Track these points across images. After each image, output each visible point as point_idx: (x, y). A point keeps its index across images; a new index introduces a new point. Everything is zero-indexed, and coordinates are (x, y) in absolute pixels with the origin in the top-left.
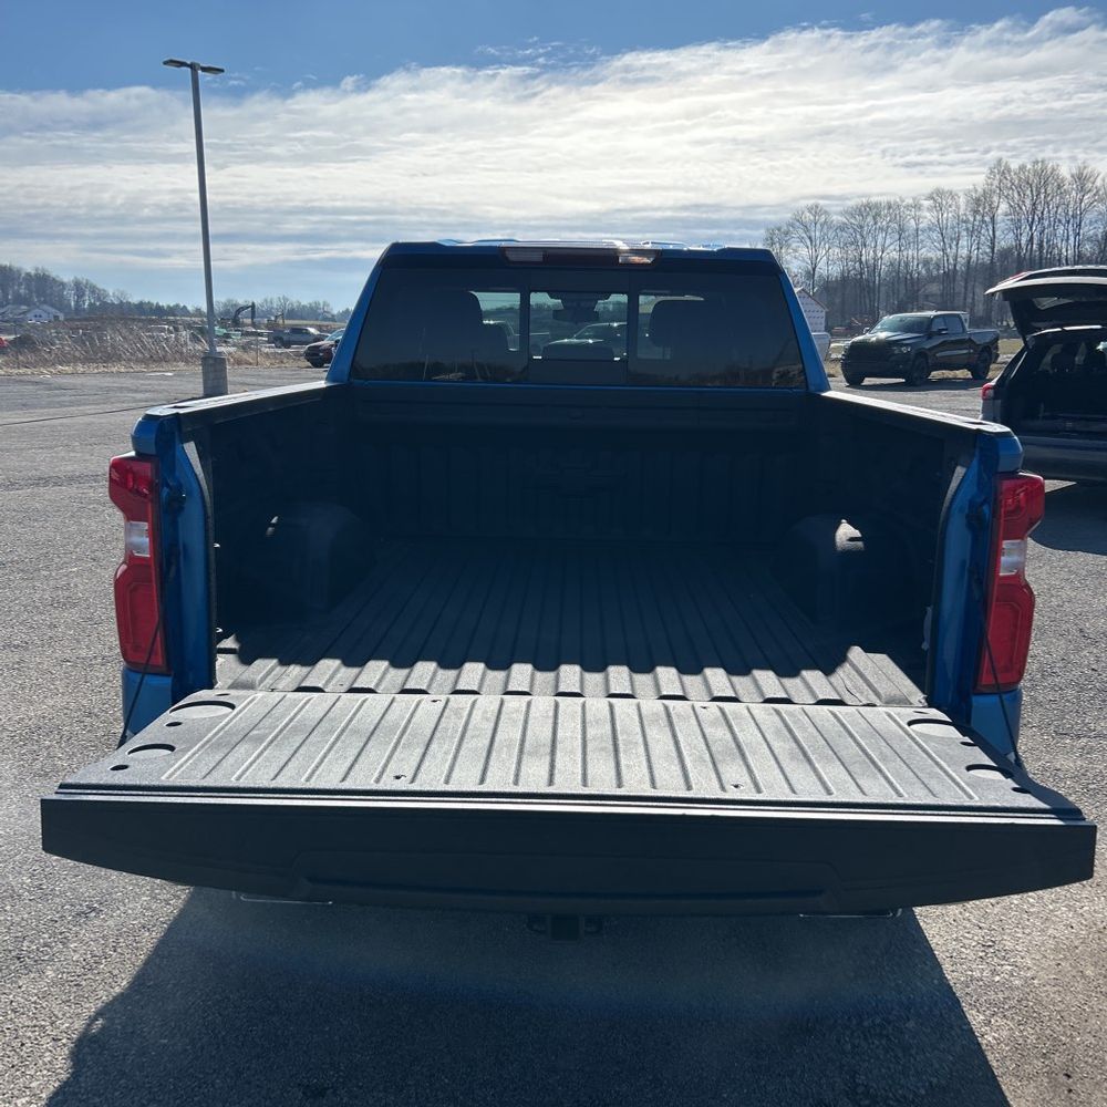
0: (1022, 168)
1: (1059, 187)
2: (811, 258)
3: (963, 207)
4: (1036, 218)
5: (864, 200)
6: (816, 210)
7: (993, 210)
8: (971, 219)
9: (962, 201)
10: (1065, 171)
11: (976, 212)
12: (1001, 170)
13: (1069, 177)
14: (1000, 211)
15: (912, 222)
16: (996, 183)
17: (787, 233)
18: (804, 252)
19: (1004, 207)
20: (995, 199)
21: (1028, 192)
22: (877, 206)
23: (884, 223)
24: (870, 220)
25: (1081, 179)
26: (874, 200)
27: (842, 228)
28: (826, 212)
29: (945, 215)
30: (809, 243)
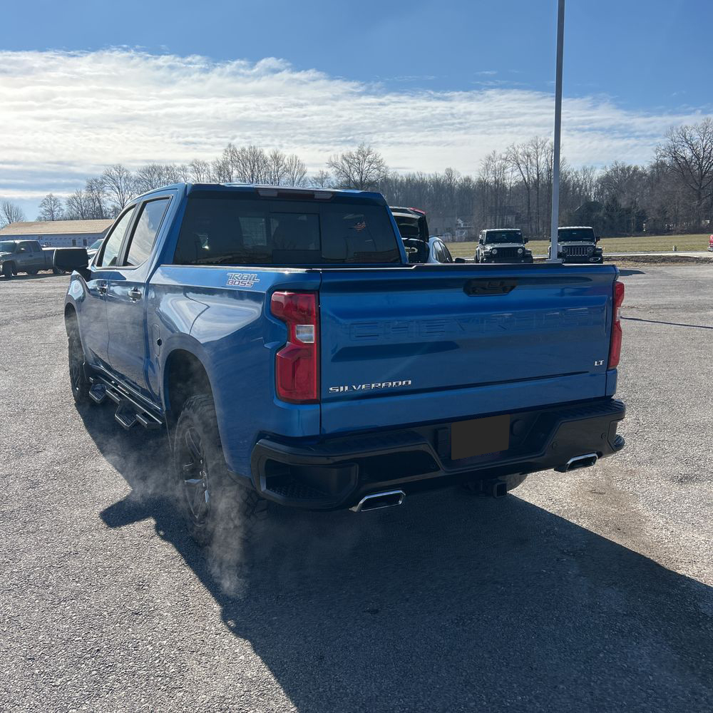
0: (243, 150)
1: (265, 162)
2: (120, 200)
3: (212, 171)
4: (254, 180)
5: (151, 164)
6: (120, 169)
7: (229, 174)
8: (218, 179)
9: (211, 168)
10: (267, 153)
11: (220, 175)
12: (231, 150)
13: (269, 157)
14: (234, 175)
15: (182, 179)
16: (229, 158)
17: (102, 183)
18: (115, 196)
19: (235, 173)
20: (230, 167)
21: (248, 164)
22: (160, 168)
23: (165, 179)
24: (156, 176)
25: (276, 158)
26: (156, 164)
27: (138, 181)
28: (127, 171)
29: (202, 176)
30: (117, 191)
